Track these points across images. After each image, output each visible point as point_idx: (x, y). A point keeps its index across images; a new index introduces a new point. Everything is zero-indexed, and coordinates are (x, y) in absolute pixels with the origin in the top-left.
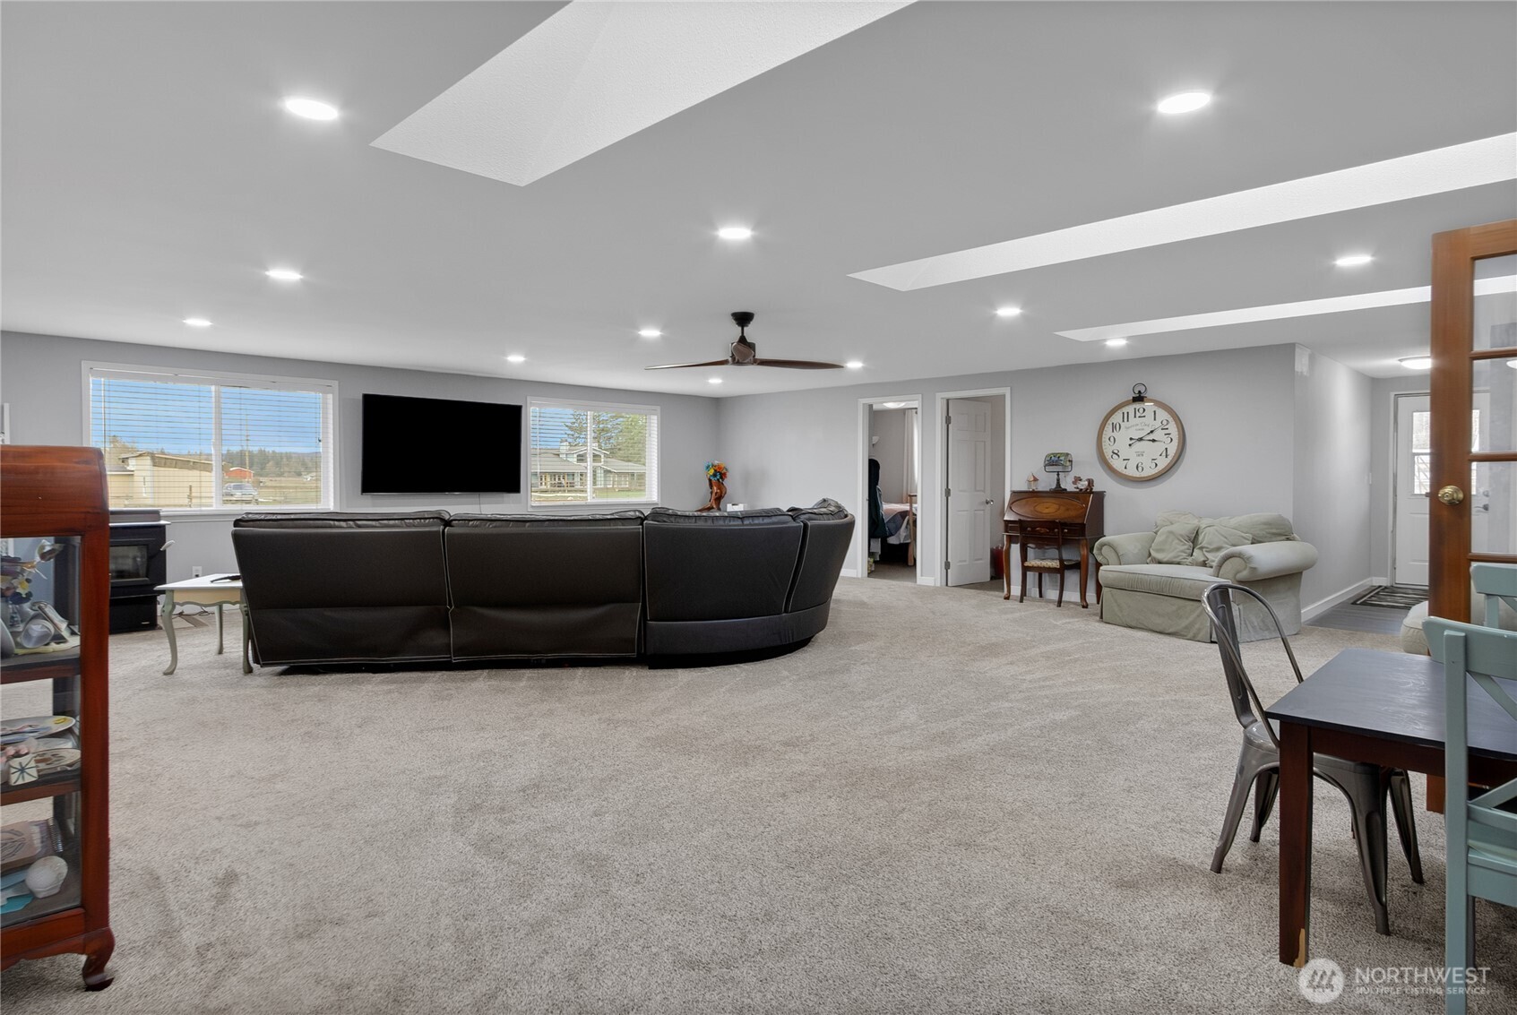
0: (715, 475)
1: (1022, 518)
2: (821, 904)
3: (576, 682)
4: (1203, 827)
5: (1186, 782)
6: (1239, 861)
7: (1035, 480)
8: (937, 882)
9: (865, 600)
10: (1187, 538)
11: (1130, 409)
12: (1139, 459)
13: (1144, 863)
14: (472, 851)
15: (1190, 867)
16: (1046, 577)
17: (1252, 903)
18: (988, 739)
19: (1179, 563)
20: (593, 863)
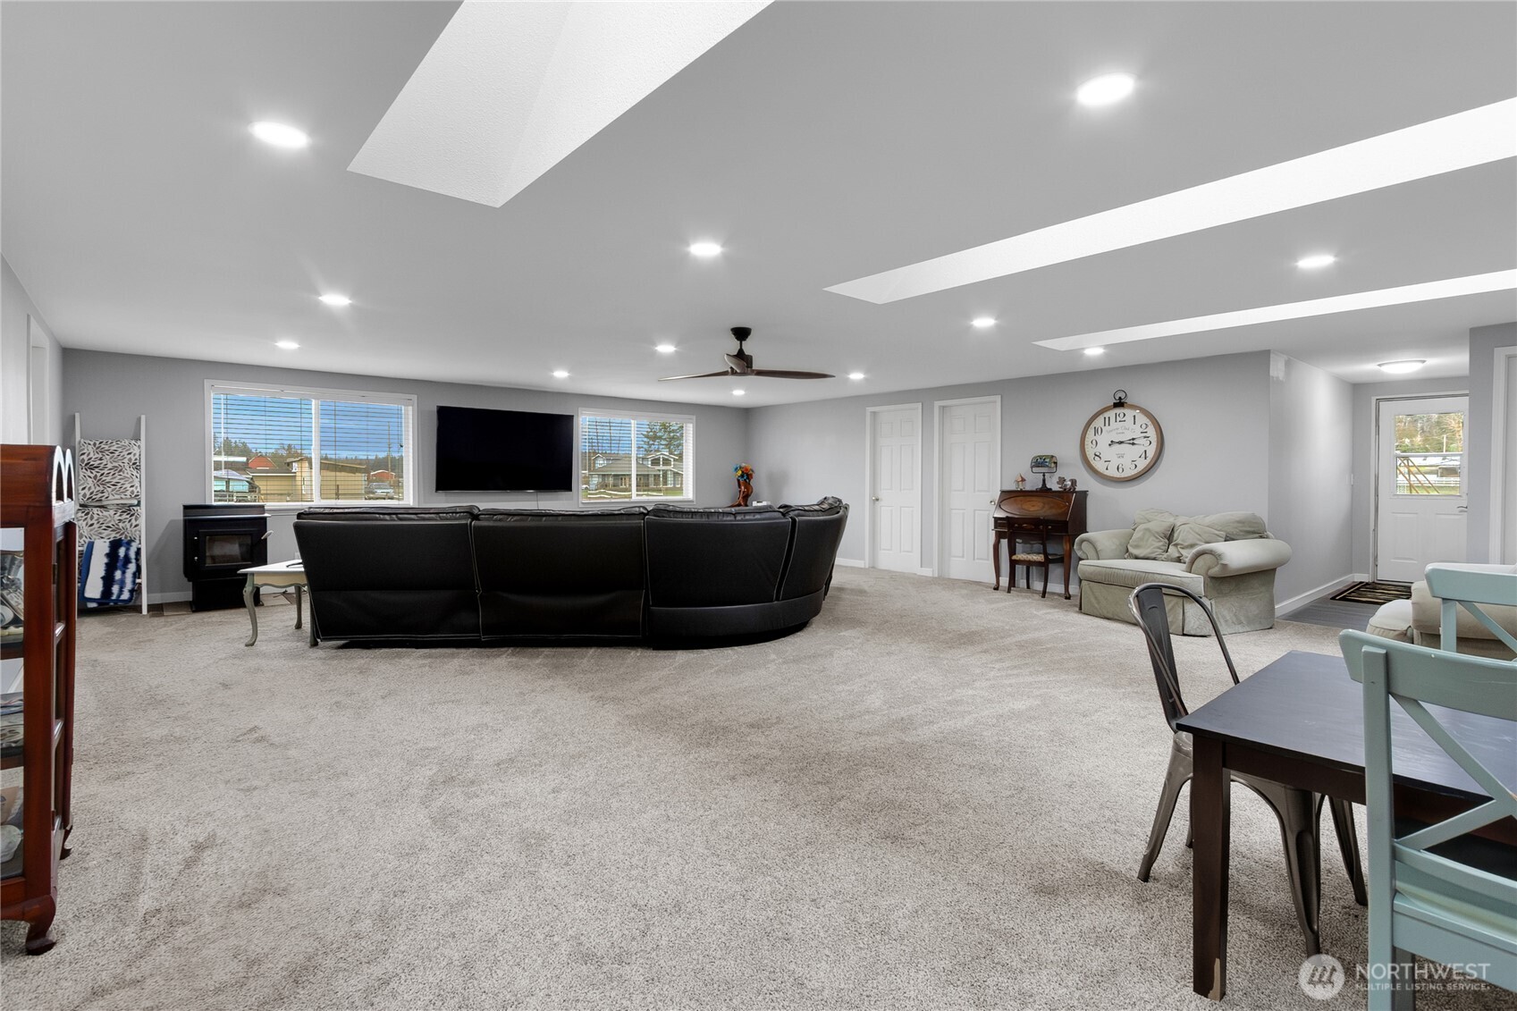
0: (742, 476)
1: (1009, 515)
2: (732, 897)
3: (585, 661)
4: (1139, 830)
5: (1130, 778)
6: (1170, 869)
7: (1023, 480)
8: (854, 877)
9: (866, 588)
10: (1162, 535)
11: (1111, 414)
12: (1120, 461)
13: (1070, 866)
14: (429, 825)
15: (1116, 873)
16: (1034, 570)
17: (1175, 919)
18: (943, 727)
19: (1154, 559)
20: (533, 841)
